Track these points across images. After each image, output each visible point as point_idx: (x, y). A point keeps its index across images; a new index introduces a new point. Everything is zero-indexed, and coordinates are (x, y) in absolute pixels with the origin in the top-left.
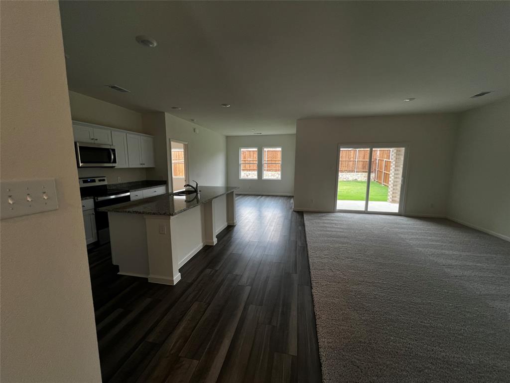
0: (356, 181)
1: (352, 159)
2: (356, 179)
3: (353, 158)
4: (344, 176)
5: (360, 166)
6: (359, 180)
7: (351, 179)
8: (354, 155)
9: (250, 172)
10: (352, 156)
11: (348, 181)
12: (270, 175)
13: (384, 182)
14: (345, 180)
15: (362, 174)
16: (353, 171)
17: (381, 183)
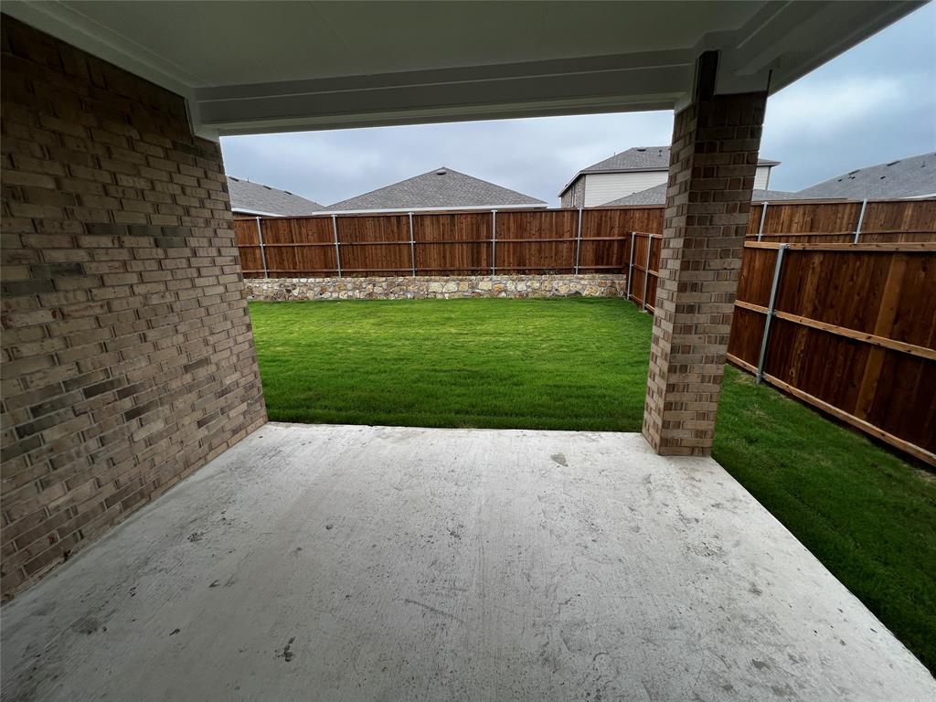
0: (576, 297)
1: (567, 238)
2: (577, 293)
3: (571, 231)
4: (546, 283)
5: (590, 255)
6: (585, 293)
7: (563, 291)
8: (572, 223)
9: (295, 280)
10: (567, 227)
11: (557, 299)
12: (349, 286)
13: (646, 302)
14: (548, 295)
15: (593, 279)
16: (569, 271)
17: (639, 304)
